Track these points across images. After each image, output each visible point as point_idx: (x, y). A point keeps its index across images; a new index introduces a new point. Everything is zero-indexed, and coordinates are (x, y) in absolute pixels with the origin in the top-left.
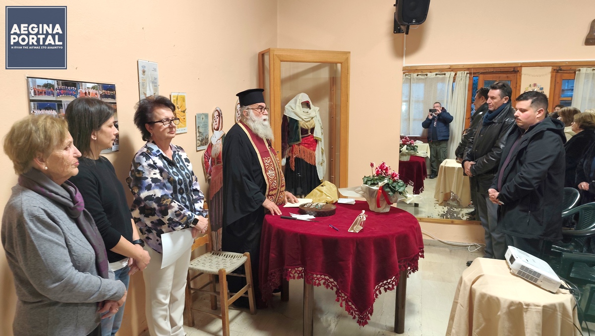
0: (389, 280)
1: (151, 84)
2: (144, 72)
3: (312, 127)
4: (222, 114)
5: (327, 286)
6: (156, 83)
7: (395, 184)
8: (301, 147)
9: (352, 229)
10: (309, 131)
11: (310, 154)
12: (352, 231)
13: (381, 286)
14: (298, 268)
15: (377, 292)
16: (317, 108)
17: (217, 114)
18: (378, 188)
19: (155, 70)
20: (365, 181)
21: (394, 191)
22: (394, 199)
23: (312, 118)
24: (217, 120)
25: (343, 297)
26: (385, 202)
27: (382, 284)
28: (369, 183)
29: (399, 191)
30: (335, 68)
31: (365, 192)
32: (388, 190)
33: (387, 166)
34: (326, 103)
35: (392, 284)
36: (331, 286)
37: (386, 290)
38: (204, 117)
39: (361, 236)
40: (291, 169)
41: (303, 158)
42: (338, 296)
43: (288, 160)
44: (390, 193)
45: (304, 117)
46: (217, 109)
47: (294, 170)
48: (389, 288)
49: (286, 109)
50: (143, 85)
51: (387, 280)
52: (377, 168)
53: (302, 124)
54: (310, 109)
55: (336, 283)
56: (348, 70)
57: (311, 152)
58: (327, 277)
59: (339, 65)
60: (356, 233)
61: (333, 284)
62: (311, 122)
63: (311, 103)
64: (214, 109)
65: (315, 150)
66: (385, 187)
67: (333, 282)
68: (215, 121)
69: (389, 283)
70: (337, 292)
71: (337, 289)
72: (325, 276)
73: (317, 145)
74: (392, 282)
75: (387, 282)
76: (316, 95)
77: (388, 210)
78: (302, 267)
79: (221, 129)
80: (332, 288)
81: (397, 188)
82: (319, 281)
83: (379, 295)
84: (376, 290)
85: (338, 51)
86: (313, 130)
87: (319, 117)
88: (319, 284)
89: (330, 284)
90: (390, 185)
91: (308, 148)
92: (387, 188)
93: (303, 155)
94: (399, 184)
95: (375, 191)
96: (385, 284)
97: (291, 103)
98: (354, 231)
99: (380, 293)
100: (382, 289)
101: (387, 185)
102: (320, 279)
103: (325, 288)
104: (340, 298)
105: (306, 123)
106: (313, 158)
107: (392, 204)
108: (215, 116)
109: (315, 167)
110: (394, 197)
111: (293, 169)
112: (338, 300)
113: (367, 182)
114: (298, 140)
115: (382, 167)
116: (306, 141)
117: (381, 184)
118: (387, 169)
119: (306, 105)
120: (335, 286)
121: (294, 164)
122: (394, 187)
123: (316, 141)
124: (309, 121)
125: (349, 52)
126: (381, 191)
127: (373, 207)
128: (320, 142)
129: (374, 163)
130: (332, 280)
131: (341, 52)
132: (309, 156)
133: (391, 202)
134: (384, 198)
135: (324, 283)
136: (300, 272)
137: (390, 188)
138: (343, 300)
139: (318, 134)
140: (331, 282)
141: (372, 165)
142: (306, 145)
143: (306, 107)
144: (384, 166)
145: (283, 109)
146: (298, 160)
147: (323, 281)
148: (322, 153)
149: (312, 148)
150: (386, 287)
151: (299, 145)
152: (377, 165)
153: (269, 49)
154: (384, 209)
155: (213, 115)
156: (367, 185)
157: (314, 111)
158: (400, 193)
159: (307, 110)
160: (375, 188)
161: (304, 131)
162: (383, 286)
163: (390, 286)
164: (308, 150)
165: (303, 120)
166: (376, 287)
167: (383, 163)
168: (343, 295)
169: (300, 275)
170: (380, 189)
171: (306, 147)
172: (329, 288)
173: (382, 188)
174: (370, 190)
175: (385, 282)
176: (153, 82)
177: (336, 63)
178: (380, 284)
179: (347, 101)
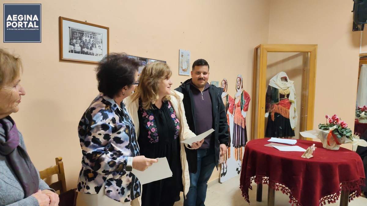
0: (332, 195)
1: (186, 63)
2: (182, 56)
3: (288, 93)
4: (227, 83)
5: (284, 192)
6: (189, 62)
7: (343, 130)
8: (279, 106)
9: (305, 156)
10: (286, 96)
11: (286, 111)
12: (305, 157)
13: (325, 199)
14: (264, 177)
15: (323, 203)
16: (292, 82)
17: (224, 82)
18: (329, 132)
19: (189, 55)
20: (320, 127)
21: (342, 135)
22: (342, 141)
23: (288, 88)
24: (224, 86)
25: (294, 200)
26: (335, 143)
27: (326, 198)
28: (323, 128)
29: (346, 135)
30: (307, 56)
31: (319, 134)
32: (337, 133)
33: (337, 117)
34: (299, 79)
35: (334, 198)
36: (286, 192)
37: (329, 202)
38: (216, 83)
39: (311, 160)
40: (271, 120)
41: (280, 113)
42: (291, 199)
43: (270, 113)
44: (339, 136)
45: (282, 87)
46: (224, 79)
47: (274, 121)
48: (331, 201)
49: (270, 82)
50: (181, 63)
51: (330, 195)
52: (330, 119)
53: (281, 91)
54: (287, 82)
55: (290, 190)
56: (315, 56)
57: (287, 109)
58: (284, 186)
59: (309, 53)
60: (307, 158)
61: (288, 191)
62: (288, 89)
63: (288, 78)
64: (223, 79)
65: (289, 108)
66: (334, 131)
67: (288, 190)
68: (222, 86)
69: (332, 198)
70: (290, 197)
71: (290, 194)
72: (282, 184)
73: (291, 105)
74: (334, 197)
75: (330, 197)
76: (292, 74)
77: (337, 148)
78: (267, 177)
79: (226, 91)
80: (287, 194)
81: (345, 133)
82: (278, 187)
83: (324, 205)
84: (322, 201)
85: (309, 45)
86: (288, 95)
87: (293, 87)
88: (278, 189)
89: (286, 191)
90: (339, 131)
91: (285, 107)
92: (336, 132)
93: (280, 111)
94: (347, 130)
95: (327, 134)
96: (329, 198)
97: (274, 78)
98: (306, 157)
99: (325, 203)
100: (326, 201)
101: (336, 130)
102: (278, 186)
103: (282, 193)
104: (292, 201)
105: (284, 91)
106: (288, 113)
107: (341, 144)
108: (223, 83)
109: (288, 120)
110: (342, 139)
111: (273, 119)
112: (290, 202)
113: (321, 127)
114: (277, 101)
115: (334, 118)
116: (283, 102)
117: (331, 129)
118: (337, 119)
119: (285, 79)
120: (289, 192)
121: (274, 117)
122: (343, 132)
123: (290, 103)
124: (286, 89)
125: (317, 45)
126: (331, 134)
127: (325, 145)
128: (293, 103)
129: (328, 115)
130: (287, 188)
131: (310, 45)
132: (284, 112)
133: (340, 143)
134: (334, 140)
135: (282, 190)
136: (266, 180)
137: (338, 132)
138: (294, 203)
139: (292, 98)
140: (287, 190)
141: (327, 117)
142: (283, 105)
143: (284, 80)
144: (335, 118)
145: (268, 82)
146: (276, 114)
147: (281, 188)
148: (295, 111)
149: (287, 107)
150: (330, 200)
151: (278, 104)
152: (330, 117)
153: (260, 45)
154: (334, 147)
155: (222, 83)
156: (321, 130)
157: (290, 83)
158: (348, 137)
159: (285, 82)
160: (327, 132)
161: (282, 96)
162: (327, 199)
163: (333, 200)
164: (284, 109)
165: (281, 88)
166: (322, 199)
167: (335, 115)
168: (294, 199)
169: (265, 182)
170: (330, 133)
171: (283, 106)
172: (285, 193)
173: (332, 132)
174: (323, 133)
175: (329, 196)
176: (187, 62)
177: (307, 52)
178: (325, 197)
179: (314, 76)
